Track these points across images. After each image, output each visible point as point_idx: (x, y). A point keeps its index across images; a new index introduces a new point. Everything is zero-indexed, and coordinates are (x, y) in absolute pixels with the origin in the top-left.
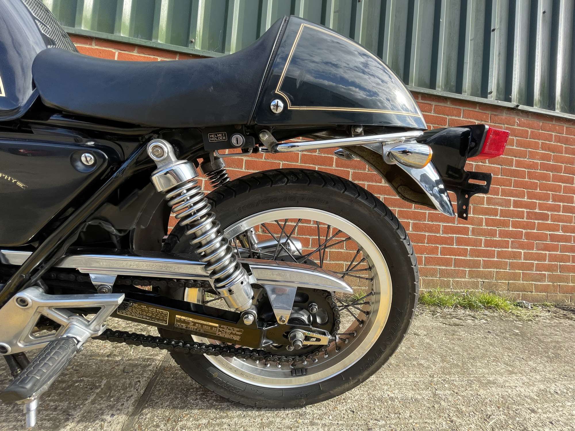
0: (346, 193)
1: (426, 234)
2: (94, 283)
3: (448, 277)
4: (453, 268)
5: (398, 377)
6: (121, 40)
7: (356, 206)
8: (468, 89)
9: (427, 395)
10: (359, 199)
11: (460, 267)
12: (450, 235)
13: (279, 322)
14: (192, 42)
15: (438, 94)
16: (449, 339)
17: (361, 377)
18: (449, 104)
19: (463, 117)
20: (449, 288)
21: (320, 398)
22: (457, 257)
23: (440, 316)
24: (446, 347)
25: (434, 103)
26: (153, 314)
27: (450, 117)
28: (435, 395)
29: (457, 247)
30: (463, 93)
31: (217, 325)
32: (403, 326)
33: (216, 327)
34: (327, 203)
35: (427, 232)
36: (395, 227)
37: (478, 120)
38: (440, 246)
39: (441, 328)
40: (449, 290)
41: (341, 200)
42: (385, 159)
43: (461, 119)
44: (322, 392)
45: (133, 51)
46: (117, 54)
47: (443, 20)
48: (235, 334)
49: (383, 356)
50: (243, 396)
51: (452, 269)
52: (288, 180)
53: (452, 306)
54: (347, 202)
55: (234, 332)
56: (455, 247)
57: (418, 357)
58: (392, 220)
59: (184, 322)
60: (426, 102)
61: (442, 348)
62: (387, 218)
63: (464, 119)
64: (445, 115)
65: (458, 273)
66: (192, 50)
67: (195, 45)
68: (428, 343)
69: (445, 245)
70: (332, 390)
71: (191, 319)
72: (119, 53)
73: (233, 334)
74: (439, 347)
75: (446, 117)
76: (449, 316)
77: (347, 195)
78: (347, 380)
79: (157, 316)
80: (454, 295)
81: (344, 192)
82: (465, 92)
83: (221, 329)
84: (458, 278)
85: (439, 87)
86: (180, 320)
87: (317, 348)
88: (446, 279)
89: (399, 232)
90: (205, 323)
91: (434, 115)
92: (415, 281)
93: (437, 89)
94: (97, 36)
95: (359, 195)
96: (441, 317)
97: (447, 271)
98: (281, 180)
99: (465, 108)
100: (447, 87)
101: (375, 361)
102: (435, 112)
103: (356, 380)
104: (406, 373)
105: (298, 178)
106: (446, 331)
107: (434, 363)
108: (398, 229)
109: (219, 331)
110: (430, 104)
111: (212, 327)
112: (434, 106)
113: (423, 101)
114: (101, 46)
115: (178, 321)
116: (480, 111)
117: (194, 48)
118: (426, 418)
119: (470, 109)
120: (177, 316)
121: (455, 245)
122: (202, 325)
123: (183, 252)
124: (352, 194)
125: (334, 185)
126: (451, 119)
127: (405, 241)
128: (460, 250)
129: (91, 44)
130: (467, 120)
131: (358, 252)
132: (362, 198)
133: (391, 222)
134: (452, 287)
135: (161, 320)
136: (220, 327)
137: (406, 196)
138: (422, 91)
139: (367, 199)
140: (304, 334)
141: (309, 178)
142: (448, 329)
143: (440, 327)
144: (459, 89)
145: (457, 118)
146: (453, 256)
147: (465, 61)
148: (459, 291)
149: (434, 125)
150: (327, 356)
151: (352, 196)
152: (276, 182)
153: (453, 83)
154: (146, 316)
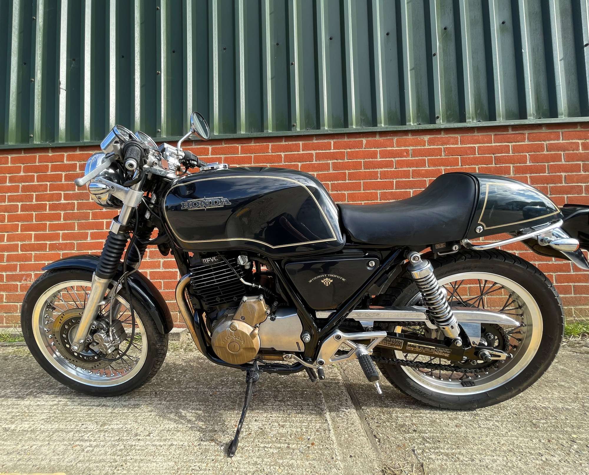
0: (506, 261)
1: (536, 263)
2: (363, 326)
3: (568, 305)
4: (573, 295)
5: (544, 394)
6: (241, 137)
7: (514, 269)
8: (564, 110)
9: (576, 406)
10: (516, 264)
11: (581, 294)
12: (565, 262)
13: (472, 345)
14: (294, 126)
15: (530, 123)
16: (584, 365)
17: (521, 388)
18: (544, 130)
19: (563, 140)
20: (571, 316)
21: (489, 403)
22: (576, 284)
23: (567, 345)
24: (583, 372)
25: (526, 132)
26: (393, 343)
27: (548, 142)
28: (583, 406)
29: (574, 273)
30: (559, 116)
31: (434, 347)
32: (554, 348)
33: (434, 349)
34: (492, 268)
35: (537, 261)
36: (543, 279)
37: (581, 139)
38: (554, 274)
39: (572, 357)
40: (572, 319)
41: (503, 266)
42: (540, 243)
43: (561, 141)
44: (490, 398)
45: (251, 143)
46: (240, 147)
47: (525, 50)
48: (446, 353)
49: (539, 371)
50: (430, 399)
51: (572, 297)
52: (466, 257)
53: (578, 334)
54: (507, 267)
55: (445, 352)
56: (573, 273)
57: (556, 380)
58: (540, 275)
59: (413, 346)
60: (517, 132)
61: (579, 373)
62: (537, 274)
63: (564, 141)
64: (541, 141)
65: (580, 300)
66: (295, 132)
67: (296, 128)
68: (562, 369)
69: (560, 272)
70: (498, 397)
71: (417, 345)
72: (241, 146)
73: (445, 353)
74: (576, 372)
75: (543, 142)
76: (578, 345)
77: (507, 263)
78: (510, 390)
79: (395, 343)
80: (578, 323)
81: (504, 261)
82: (562, 114)
83: (437, 350)
84: (580, 305)
85: (530, 116)
86: (410, 346)
87: (493, 363)
88: (566, 308)
89: (546, 282)
90: (426, 346)
91: (529, 143)
92: (562, 315)
93: (528, 118)
94: (226, 137)
95: (515, 262)
96: (569, 346)
97: (567, 299)
98: (460, 258)
99: (563, 130)
100: (540, 113)
101: (533, 375)
102: (529, 140)
103: (517, 390)
104: (549, 391)
105: (472, 256)
106: (578, 358)
107: (575, 384)
108: (545, 281)
109: (435, 351)
110: (523, 134)
111: (431, 349)
112: (527, 135)
113: (514, 132)
114: (228, 144)
115: (409, 346)
116: (583, 130)
117: (296, 130)
118: (581, 420)
119: (570, 130)
120: (408, 343)
121: (572, 271)
122: (424, 348)
123: (398, 305)
124: (510, 261)
125: (497, 257)
126: (549, 144)
127: (551, 288)
128: (580, 276)
129: (222, 144)
130: (568, 141)
131: (510, 296)
132: (518, 263)
133: (540, 277)
134: (574, 315)
135: (398, 346)
136: (436, 348)
137: (541, 252)
138: (512, 124)
139: (521, 263)
140: (489, 352)
141: (479, 255)
142: (580, 357)
143: (570, 355)
144: (554, 113)
145: (556, 142)
146: (572, 283)
147: (557, 84)
148: (584, 319)
149: (530, 153)
150: (487, 373)
151: (511, 263)
152: (458, 260)
153: (545, 106)
154: (389, 343)
